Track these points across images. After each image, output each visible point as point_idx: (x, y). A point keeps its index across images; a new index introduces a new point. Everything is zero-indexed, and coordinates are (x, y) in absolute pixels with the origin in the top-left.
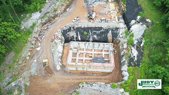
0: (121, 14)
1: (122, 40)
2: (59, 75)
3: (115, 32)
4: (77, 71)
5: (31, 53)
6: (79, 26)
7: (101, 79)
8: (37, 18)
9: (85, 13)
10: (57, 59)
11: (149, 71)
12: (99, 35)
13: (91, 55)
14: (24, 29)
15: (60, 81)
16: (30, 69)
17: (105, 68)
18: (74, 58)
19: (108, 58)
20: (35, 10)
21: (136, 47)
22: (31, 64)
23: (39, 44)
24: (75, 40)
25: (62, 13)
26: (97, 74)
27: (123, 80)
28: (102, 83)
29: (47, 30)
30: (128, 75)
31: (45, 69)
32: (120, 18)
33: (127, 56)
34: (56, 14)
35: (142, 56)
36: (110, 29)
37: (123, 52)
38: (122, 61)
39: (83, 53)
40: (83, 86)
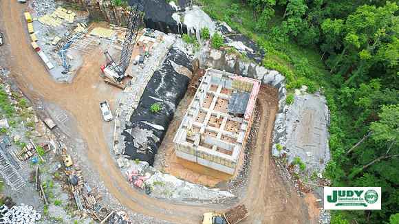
1: (199, 55)
3: (176, 56)
6: (130, 112)
10: (204, 191)
12: (169, 86)
21: (230, 38)
27: (278, 86)
29: (101, 198)
30: (276, 72)
32: (150, 34)
34: (56, 154)
35: (249, 39)
37: (232, 62)
38: (245, 72)
39: (205, 131)
40: (284, 148)
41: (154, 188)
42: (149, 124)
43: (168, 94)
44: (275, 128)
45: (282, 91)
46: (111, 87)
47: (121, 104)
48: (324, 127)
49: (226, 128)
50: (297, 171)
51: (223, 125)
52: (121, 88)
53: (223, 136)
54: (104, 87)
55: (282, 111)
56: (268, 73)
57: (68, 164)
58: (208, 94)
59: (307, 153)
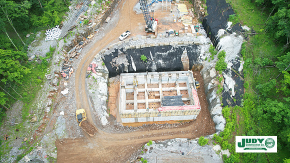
0: (200, 21)
1: (206, 64)
2: (107, 133)
3: (193, 51)
4: (137, 124)
5: (52, 101)
6: (132, 46)
7: (179, 133)
8: (55, 37)
9: (139, 24)
10: (101, 106)
11: (257, 112)
12: (166, 59)
13: (158, 95)
14: (35, 60)
15: (110, 144)
16: (54, 129)
17: (184, 113)
18: (130, 101)
19: (187, 97)
20: (52, 24)
21: (232, 73)
22: (56, 120)
23: (66, 84)
24: (127, 71)
25: (99, 27)
26: (171, 125)
27: (216, 131)
28: (182, 139)
29: (77, 58)
30: (224, 121)
31: (82, 125)
32: (198, 28)
33: (218, 90)
34: (88, 29)
35: (243, 87)
36: (184, 47)
37: (211, 84)
40: (152, 149)
41: (90, 78)
42: (132, 60)
43: (161, 61)
51: (153, 100)
55: (190, 140)
57: (89, 37)
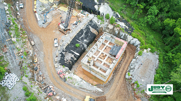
0: (79, 9)
1: (103, 26)
2: (108, 93)
6: (66, 45)
8: (16, 81)
9: (54, 31)
10: (89, 86)
15: (115, 95)
21: (119, 20)
23: (58, 98)
25: (34, 51)
29: (45, 79)
30: (137, 40)
32: (83, 13)
33: (123, 31)
35: (128, 22)
36: (87, 25)
37: (117, 31)
38: (122, 37)
39: (97, 60)
40: (132, 75)
41: (68, 80)
42: (73, 51)
43: (85, 40)
44: (130, 65)
45: (138, 49)
46: (61, 33)
47: (63, 41)
48: (154, 70)
49: (107, 60)
50: (135, 87)
51: (106, 58)
52: (65, 34)
53: (104, 64)
54: (58, 32)
55: (135, 58)
56: (133, 39)
57: (35, 62)
58: (103, 44)
59: (142, 80)
